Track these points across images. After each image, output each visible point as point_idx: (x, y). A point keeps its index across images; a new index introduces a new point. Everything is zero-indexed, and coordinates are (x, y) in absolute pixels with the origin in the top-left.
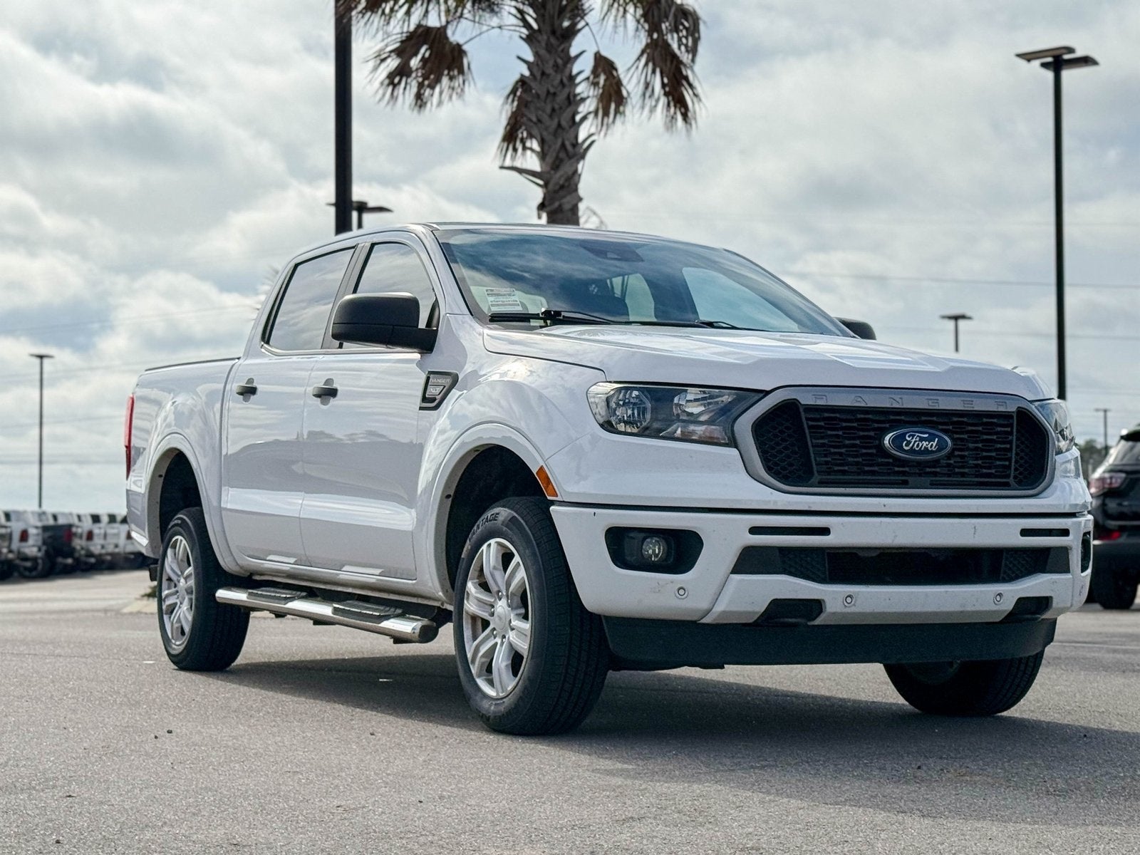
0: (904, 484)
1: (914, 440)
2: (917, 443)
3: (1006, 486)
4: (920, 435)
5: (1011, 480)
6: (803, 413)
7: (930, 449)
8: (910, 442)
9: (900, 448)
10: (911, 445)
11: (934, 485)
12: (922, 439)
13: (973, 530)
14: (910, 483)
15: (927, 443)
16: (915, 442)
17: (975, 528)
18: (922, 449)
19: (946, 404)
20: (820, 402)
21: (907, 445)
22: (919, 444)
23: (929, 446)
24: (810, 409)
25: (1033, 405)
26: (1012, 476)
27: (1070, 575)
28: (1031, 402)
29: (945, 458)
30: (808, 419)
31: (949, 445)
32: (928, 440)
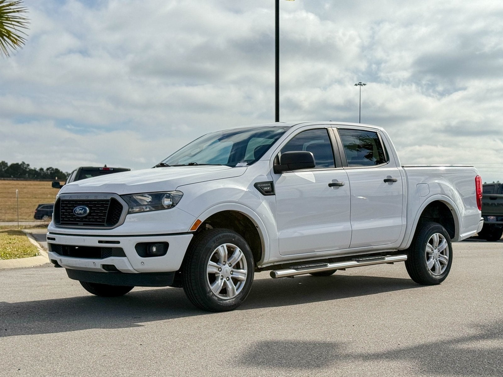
0: (77, 224)
3: (103, 225)
5: (105, 224)
10: (77, 212)
11: (84, 225)
14: (79, 224)
18: (80, 213)
19: (90, 198)
20: (63, 199)
23: (82, 212)
25: (121, 196)
26: (105, 222)
27: (126, 257)
28: (120, 196)
29: (86, 216)
30: (62, 204)
31: (88, 211)
32: (82, 210)
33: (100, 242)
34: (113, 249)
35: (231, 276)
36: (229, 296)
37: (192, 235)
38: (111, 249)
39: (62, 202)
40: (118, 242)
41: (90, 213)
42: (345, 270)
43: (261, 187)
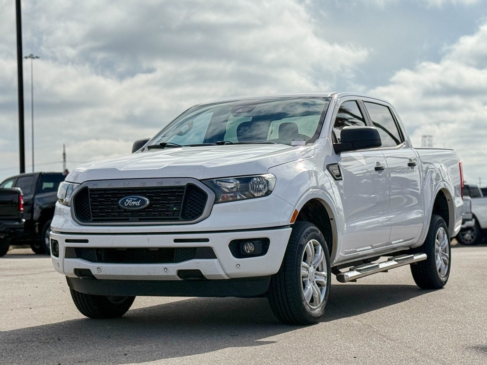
0: (127, 220)
1: (130, 201)
2: (131, 202)
3: (177, 219)
4: (133, 199)
5: (180, 217)
6: (89, 191)
7: (136, 205)
8: (127, 202)
9: (124, 205)
10: (128, 203)
11: (141, 220)
12: (133, 201)
13: (148, 240)
14: (130, 220)
15: (135, 202)
16: (130, 202)
17: (148, 239)
18: (133, 205)
19: (149, 184)
20: (95, 187)
21: (126, 204)
22: (131, 203)
23: (136, 203)
24: (92, 190)
25: (202, 181)
26: (180, 214)
27: (217, 259)
28: (200, 180)
29: (145, 208)
30: (91, 194)
31: (148, 202)
32: (136, 201)
33: (176, 241)
34: (197, 249)
35: (316, 280)
36: (317, 305)
37: (291, 229)
38: (195, 248)
39: (91, 193)
40: (207, 240)
41: (150, 205)
42: (387, 272)
43: (332, 170)
